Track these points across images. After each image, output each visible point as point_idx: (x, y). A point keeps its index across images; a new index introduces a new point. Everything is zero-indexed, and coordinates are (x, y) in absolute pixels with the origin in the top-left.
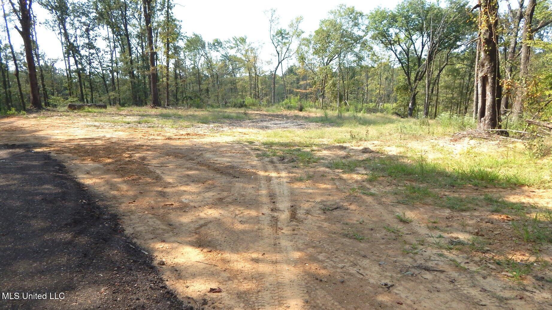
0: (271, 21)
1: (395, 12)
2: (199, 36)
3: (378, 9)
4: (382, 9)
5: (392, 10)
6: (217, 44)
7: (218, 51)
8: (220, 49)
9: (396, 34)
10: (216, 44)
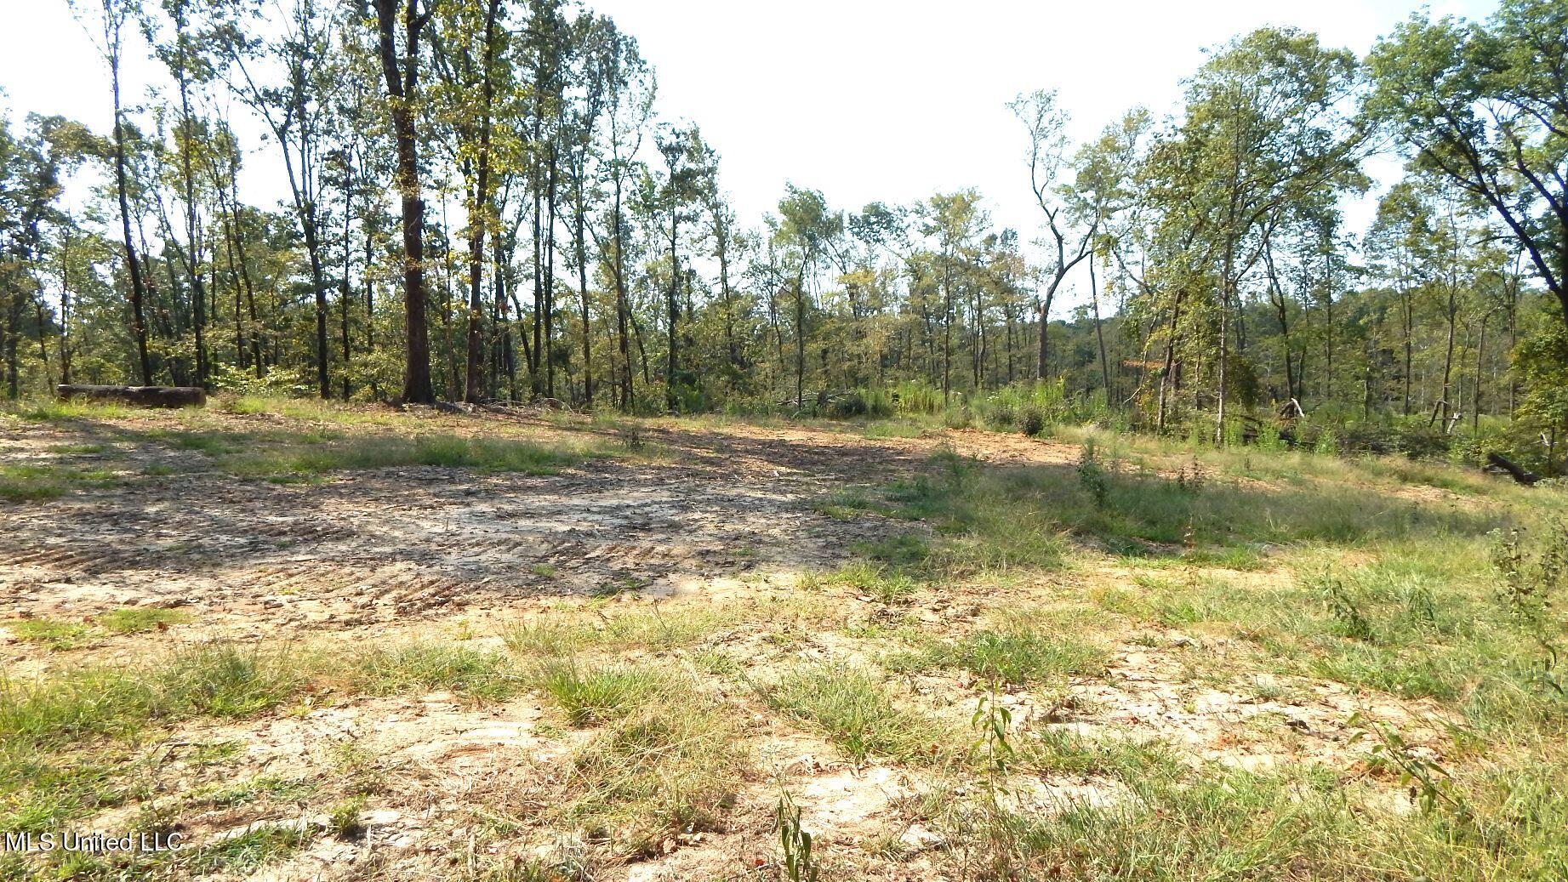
0: (1039, 133)
1: (1494, 29)
2: (817, 195)
3: (1416, 29)
4: (1434, 21)
5: (1482, 23)
6: (877, 220)
7: (878, 240)
8: (884, 234)
9: (1505, 126)
10: (873, 219)
